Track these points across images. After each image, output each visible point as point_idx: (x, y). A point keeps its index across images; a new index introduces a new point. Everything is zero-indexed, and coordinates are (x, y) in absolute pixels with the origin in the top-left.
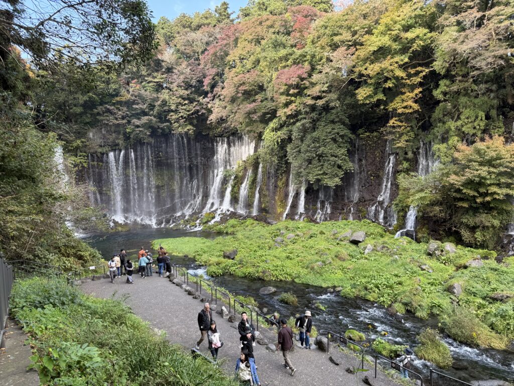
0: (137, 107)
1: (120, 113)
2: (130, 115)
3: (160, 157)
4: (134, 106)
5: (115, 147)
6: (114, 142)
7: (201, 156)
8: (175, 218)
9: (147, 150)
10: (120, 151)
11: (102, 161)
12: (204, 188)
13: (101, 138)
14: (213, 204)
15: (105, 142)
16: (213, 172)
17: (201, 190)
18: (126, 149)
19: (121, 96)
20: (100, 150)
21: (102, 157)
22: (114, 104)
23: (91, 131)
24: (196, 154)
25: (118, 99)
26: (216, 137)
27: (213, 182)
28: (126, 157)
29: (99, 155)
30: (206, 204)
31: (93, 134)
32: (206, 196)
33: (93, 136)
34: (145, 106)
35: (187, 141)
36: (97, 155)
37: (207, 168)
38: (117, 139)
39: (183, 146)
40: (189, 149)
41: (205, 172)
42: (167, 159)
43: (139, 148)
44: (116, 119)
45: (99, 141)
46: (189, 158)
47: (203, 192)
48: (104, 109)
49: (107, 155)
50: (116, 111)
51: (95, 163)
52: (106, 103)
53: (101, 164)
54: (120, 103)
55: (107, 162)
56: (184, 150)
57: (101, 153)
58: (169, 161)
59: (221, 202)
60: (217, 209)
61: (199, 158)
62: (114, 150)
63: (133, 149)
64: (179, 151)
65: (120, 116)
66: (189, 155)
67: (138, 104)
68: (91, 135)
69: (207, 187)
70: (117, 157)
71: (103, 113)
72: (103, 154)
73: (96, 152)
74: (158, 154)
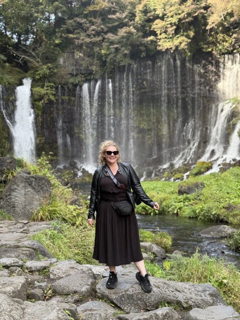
0: (114, 16)
1: (93, 27)
2: (106, 29)
3: (145, 88)
4: (110, 16)
5: (89, 77)
6: (87, 69)
7: (200, 85)
8: (160, 170)
9: (128, 79)
10: (96, 81)
11: (74, 96)
12: (202, 131)
13: (73, 65)
14: (213, 153)
15: (77, 69)
16: (217, 106)
17: (198, 134)
18: (103, 79)
19: (94, 4)
20: (71, 80)
21: (75, 90)
22: (86, 16)
23: (62, 56)
24: (194, 82)
25: (91, 8)
26: (224, 54)
27: (216, 121)
28: (103, 89)
29: (71, 86)
30: (203, 153)
31: (64, 59)
32: (205, 141)
33: (64, 62)
34: (124, 15)
35: (181, 62)
36: (68, 87)
37: (208, 101)
38: (92, 64)
39: (176, 72)
40: (183, 75)
41: (205, 107)
42: (153, 91)
43: (118, 77)
44: (89, 36)
45: (71, 69)
46: (183, 88)
47: (201, 136)
48: (74, 24)
49: (81, 87)
50: (88, 25)
51: (66, 98)
52: (77, 16)
53: (73, 98)
54: (94, 14)
55: (80, 97)
56: (176, 76)
57: (72, 83)
58: (156, 94)
59: (225, 149)
60: (218, 159)
61: (197, 88)
62: (89, 81)
63: (111, 78)
64: (169, 79)
65: (93, 32)
66: (182, 83)
67: (114, 13)
68: (61, 61)
69: (207, 128)
71: (74, 29)
72: (75, 86)
73: (67, 83)
74: (142, 83)
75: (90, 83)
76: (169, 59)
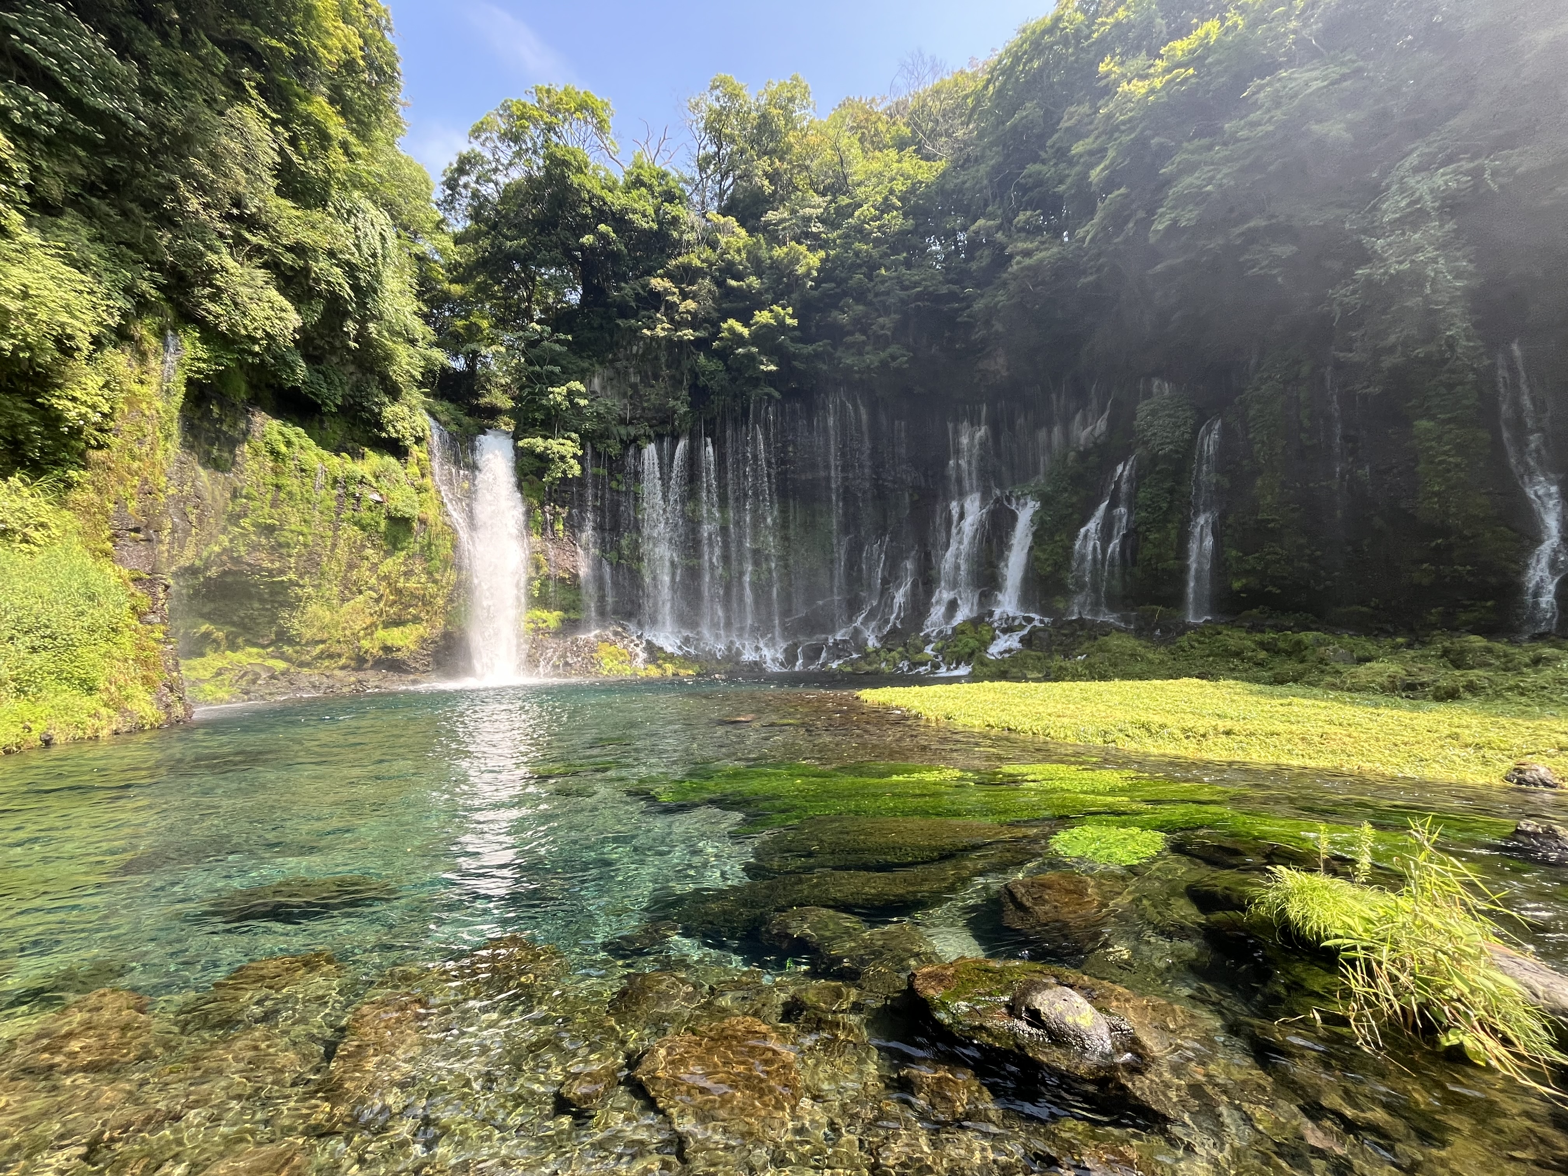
5: (662, 427)
6: (660, 407)
10: (675, 439)
13: (625, 395)
15: (634, 407)
21: (624, 457)
23: (597, 373)
31: (605, 380)
33: (603, 389)
45: (618, 405)
70: (666, 460)
71: (638, 306)
75: (662, 442)
76: (843, 405)
